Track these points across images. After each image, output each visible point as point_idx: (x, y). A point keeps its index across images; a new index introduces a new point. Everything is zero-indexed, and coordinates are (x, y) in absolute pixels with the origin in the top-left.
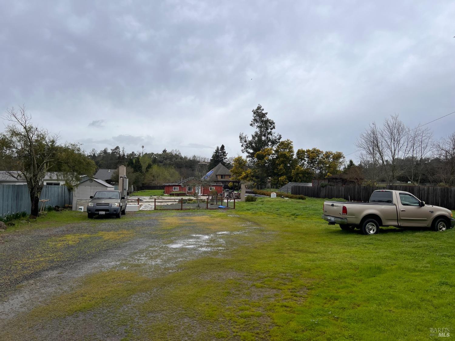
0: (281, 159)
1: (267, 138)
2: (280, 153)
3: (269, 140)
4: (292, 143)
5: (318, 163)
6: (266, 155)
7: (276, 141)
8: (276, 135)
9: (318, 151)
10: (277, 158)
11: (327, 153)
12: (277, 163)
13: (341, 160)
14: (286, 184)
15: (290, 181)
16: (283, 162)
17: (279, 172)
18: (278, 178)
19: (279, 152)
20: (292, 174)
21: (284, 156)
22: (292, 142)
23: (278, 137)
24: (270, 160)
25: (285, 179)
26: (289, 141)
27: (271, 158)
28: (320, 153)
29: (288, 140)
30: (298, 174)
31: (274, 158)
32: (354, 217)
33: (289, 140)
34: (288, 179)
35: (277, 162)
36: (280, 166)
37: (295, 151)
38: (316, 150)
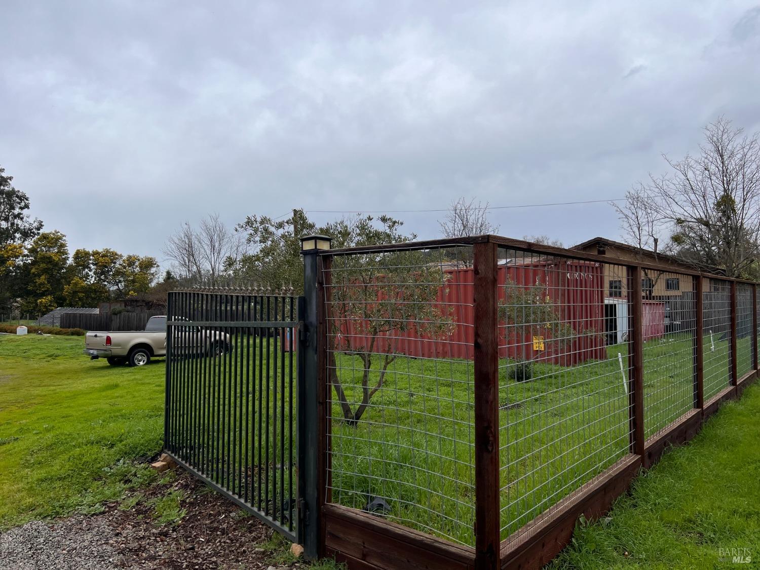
0: (42, 265)
1: (13, 224)
2: (40, 254)
3: (17, 230)
4: (64, 238)
5: (114, 275)
6: (8, 257)
7: (31, 232)
8: (31, 220)
9: (113, 254)
10: (34, 263)
11: (130, 257)
12: (33, 273)
13: (153, 270)
14: (52, 310)
15: (61, 305)
16: (45, 271)
17: (37, 289)
18: (36, 301)
19: (37, 252)
20: (65, 293)
21: (48, 260)
22: (64, 236)
23: (36, 225)
24: (18, 267)
25: (51, 302)
26: (59, 234)
27: (22, 263)
28: (117, 258)
29: (56, 231)
30: (75, 293)
31: (27, 262)
32: (120, 347)
33: (59, 232)
34: (56, 302)
35: (33, 271)
36: (39, 279)
37: (71, 252)
38: (110, 252)
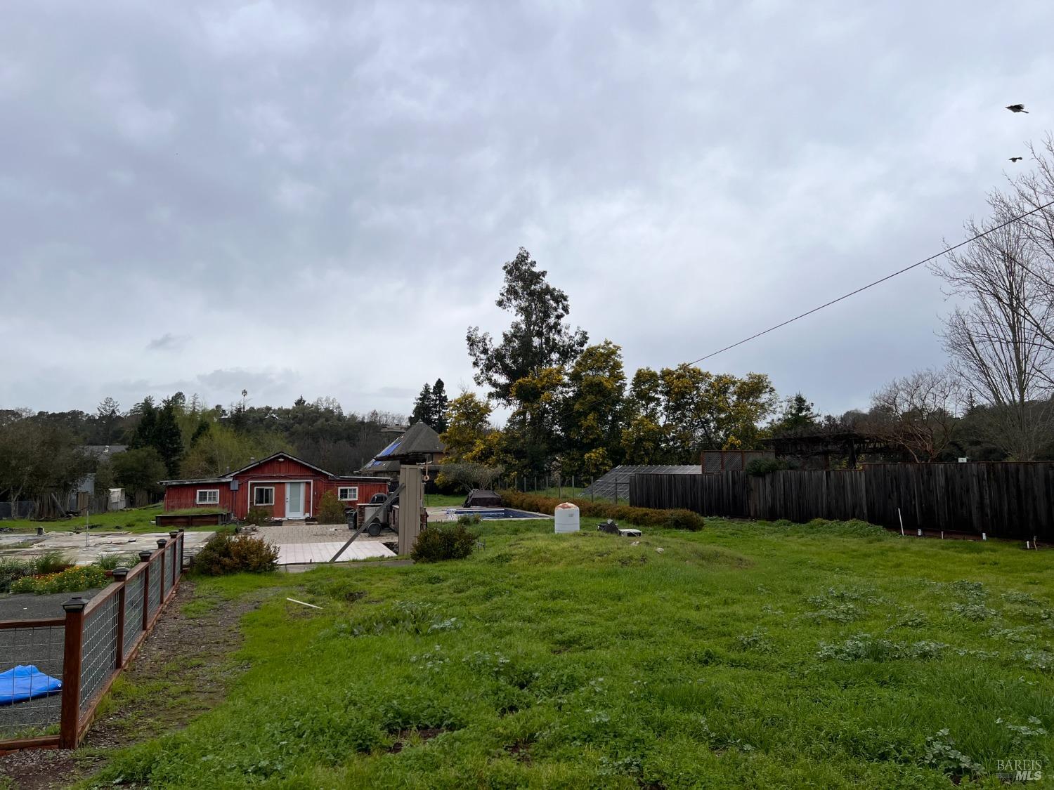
0: (589, 398)
1: (548, 340)
2: (586, 381)
3: (554, 348)
4: (618, 352)
5: (696, 409)
6: (543, 388)
7: (572, 351)
8: (571, 332)
9: (694, 372)
10: (578, 395)
11: (719, 379)
12: (577, 412)
13: (764, 398)
14: (606, 472)
15: (618, 462)
16: (594, 407)
17: (583, 437)
18: (583, 456)
19: (581, 378)
20: (623, 442)
21: (597, 388)
22: (619, 348)
23: (578, 338)
24: (556, 404)
25: (603, 457)
26: (611, 346)
27: (560, 397)
28: (702, 380)
29: (606, 342)
30: (639, 440)
31: (568, 395)
33: (610, 343)
34: (613, 458)
35: (577, 406)
36: (586, 420)
38: (689, 370)
